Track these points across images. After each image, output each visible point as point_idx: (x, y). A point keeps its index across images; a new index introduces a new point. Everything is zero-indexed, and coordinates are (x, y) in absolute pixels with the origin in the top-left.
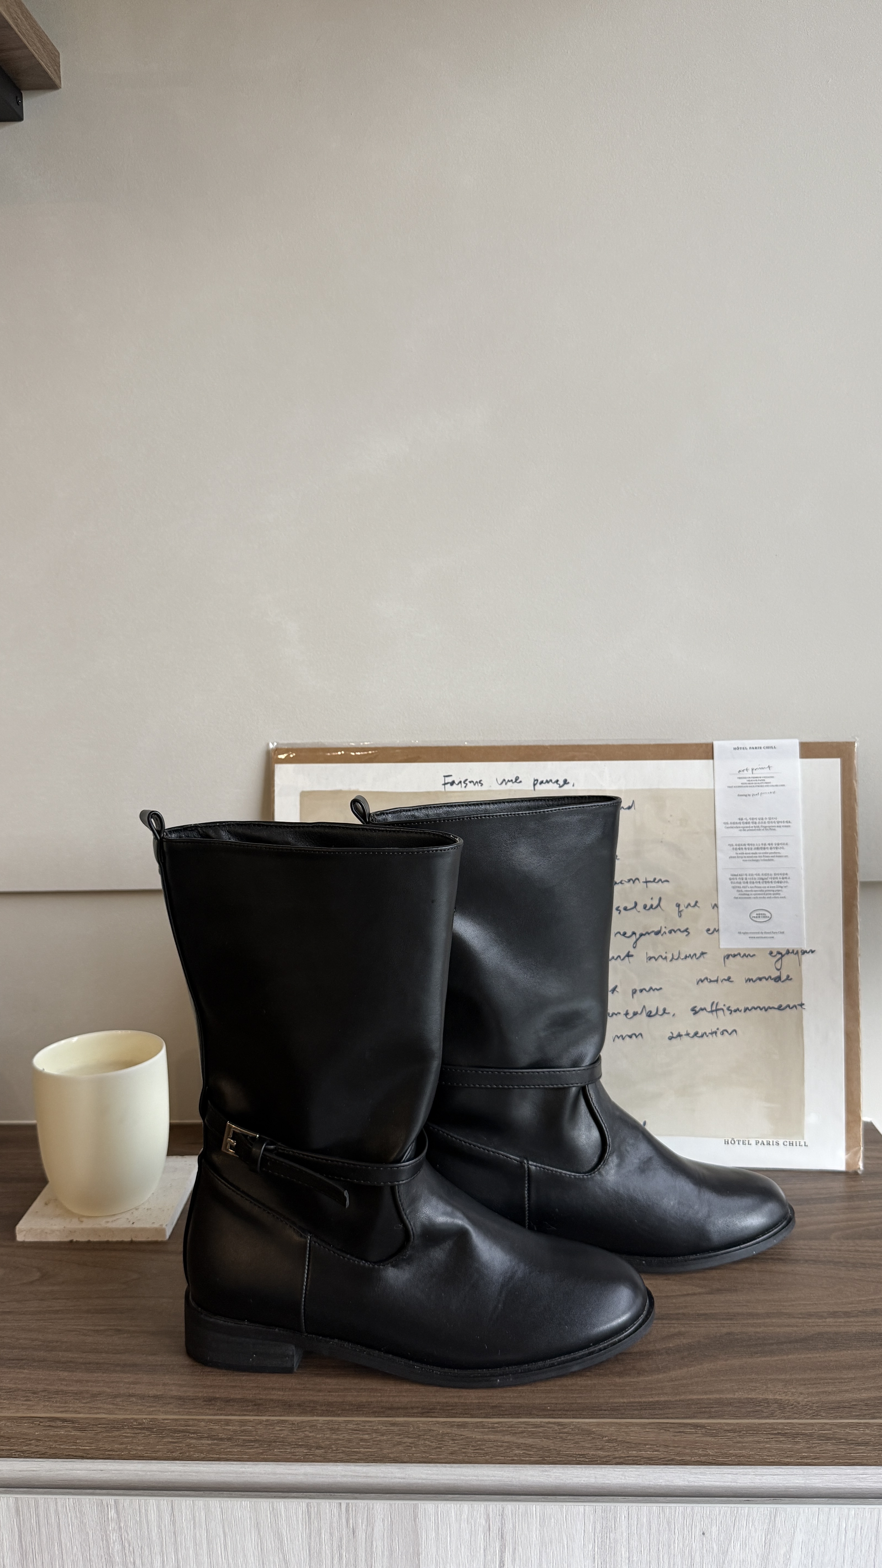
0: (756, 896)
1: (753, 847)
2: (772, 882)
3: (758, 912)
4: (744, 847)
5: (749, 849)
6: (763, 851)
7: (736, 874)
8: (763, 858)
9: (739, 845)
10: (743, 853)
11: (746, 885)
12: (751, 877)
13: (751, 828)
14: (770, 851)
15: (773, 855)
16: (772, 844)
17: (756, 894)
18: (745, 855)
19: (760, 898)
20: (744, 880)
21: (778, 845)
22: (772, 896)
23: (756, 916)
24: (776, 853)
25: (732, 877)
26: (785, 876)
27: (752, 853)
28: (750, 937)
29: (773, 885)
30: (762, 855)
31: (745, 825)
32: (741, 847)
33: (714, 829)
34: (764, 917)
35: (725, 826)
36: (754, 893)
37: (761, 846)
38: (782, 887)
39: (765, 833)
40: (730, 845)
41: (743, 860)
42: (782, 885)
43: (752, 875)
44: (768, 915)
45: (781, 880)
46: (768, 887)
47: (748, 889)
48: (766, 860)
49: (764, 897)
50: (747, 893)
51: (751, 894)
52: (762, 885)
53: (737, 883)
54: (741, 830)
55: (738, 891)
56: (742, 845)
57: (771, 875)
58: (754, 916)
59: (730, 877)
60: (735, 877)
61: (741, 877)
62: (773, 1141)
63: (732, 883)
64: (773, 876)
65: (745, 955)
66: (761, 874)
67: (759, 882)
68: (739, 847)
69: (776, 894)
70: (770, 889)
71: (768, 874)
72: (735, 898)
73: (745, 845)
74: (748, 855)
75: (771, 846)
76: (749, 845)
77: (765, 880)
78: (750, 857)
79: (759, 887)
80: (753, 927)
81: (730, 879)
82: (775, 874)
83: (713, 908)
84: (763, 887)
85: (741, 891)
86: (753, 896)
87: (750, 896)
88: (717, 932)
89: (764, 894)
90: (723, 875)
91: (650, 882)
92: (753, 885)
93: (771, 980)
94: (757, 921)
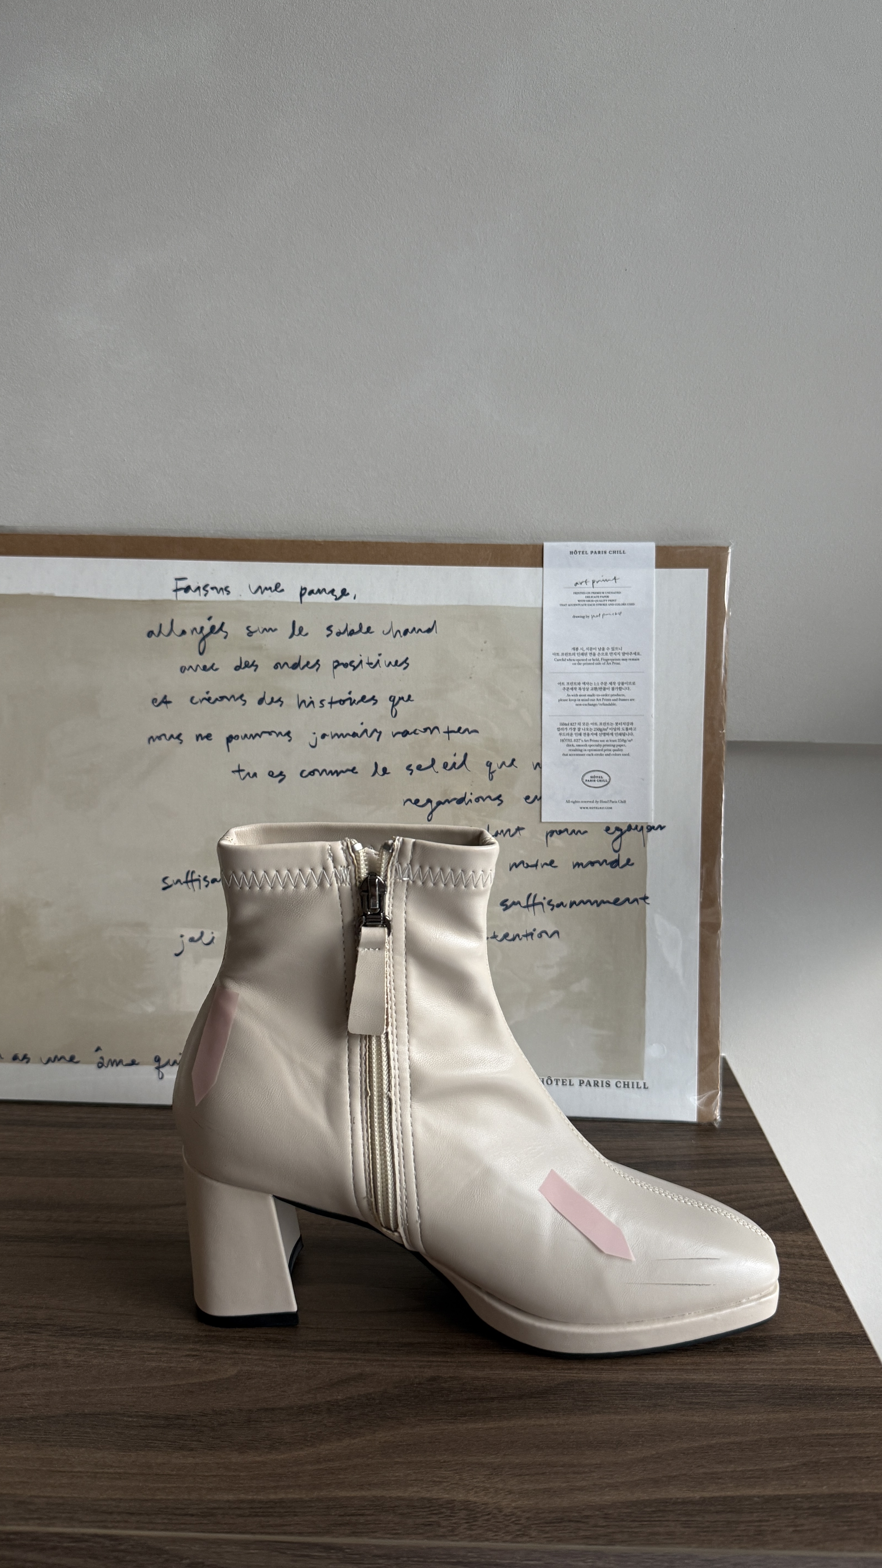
0: (591, 752)
1: (590, 687)
2: (612, 734)
3: (593, 774)
4: (578, 686)
5: (584, 689)
6: (604, 693)
7: (567, 723)
8: (601, 702)
9: (572, 683)
10: (577, 695)
11: (579, 737)
12: (586, 727)
13: (588, 662)
14: (610, 692)
15: (615, 698)
16: (615, 683)
17: (592, 750)
18: (579, 698)
19: (596, 755)
20: (577, 731)
21: (623, 684)
22: (612, 753)
23: (590, 779)
24: (620, 695)
25: (561, 727)
26: (630, 726)
27: (589, 695)
28: (581, 808)
29: (614, 738)
30: (601, 698)
31: (581, 657)
32: (574, 686)
33: (539, 661)
34: (600, 781)
35: (554, 657)
36: (589, 748)
37: (600, 686)
38: (625, 741)
39: (606, 668)
40: (560, 684)
41: (577, 705)
42: (625, 738)
43: (587, 724)
44: (606, 777)
45: (625, 731)
46: (607, 741)
47: (580, 743)
48: (607, 705)
49: (601, 755)
50: (581, 748)
51: (586, 750)
52: (598, 738)
53: (568, 734)
54: (575, 664)
55: (568, 745)
56: (575, 683)
57: (612, 724)
58: (587, 779)
59: (559, 726)
60: (565, 727)
61: (573, 727)
62: (602, 1082)
63: (560, 734)
64: (614, 726)
65: (573, 831)
66: (598, 724)
67: (596, 734)
68: (572, 686)
69: (617, 750)
70: (609, 743)
71: (608, 724)
72: (565, 755)
73: (579, 684)
74: (583, 698)
75: (613, 686)
76: (584, 683)
77: (604, 732)
78: (586, 700)
79: (596, 741)
80: (586, 793)
81: (559, 729)
82: (617, 724)
83: (535, 768)
84: (601, 741)
85: (573, 746)
86: (588, 752)
87: (584, 752)
88: (538, 800)
89: (601, 750)
90: (550, 724)
91: (452, 732)
92: (587, 738)
93: (607, 864)
94: (592, 785)
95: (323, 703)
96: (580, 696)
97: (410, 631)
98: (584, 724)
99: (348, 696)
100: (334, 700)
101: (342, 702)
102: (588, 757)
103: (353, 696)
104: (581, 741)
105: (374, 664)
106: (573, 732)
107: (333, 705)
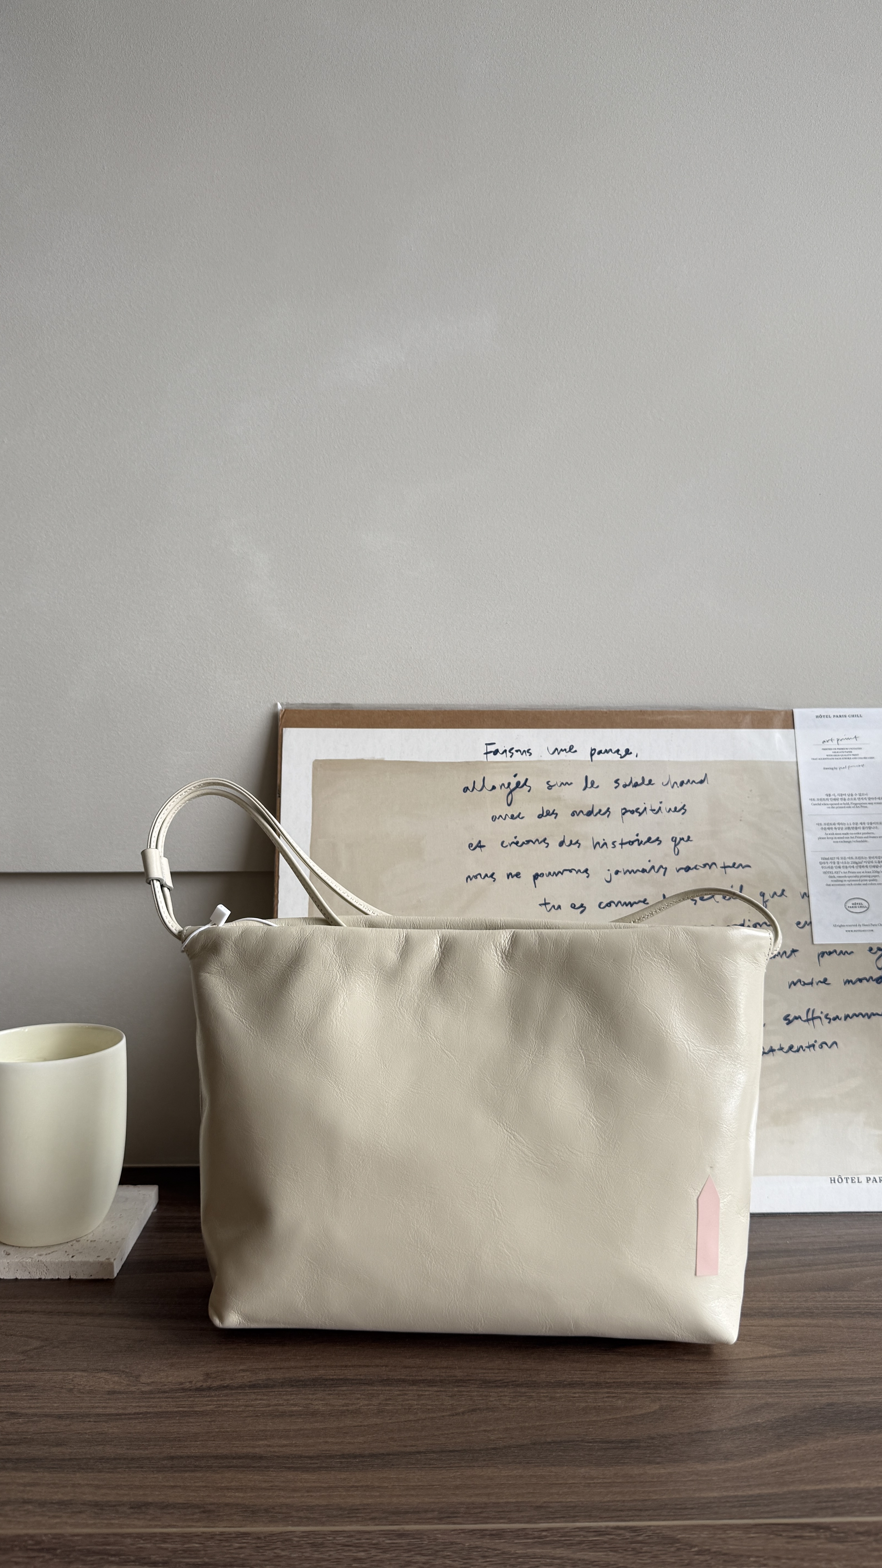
1: (844, 827)
2: (867, 867)
3: (854, 902)
4: (835, 827)
5: (839, 829)
6: (856, 832)
7: (828, 857)
8: (855, 840)
9: (828, 824)
10: (833, 834)
11: (838, 870)
12: (844, 860)
13: (840, 806)
14: (862, 831)
15: (866, 836)
17: (850, 881)
18: (836, 836)
19: (854, 885)
20: (836, 865)
21: (871, 824)
22: (868, 882)
23: (851, 906)
25: (823, 861)
27: (844, 834)
28: (847, 931)
29: (869, 870)
30: (854, 836)
31: (834, 802)
32: (831, 827)
33: (797, 805)
34: (861, 907)
35: (811, 802)
36: (847, 879)
37: (852, 826)
38: (879, 872)
39: (856, 811)
40: (818, 824)
41: (834, 842)
42: (879, 870)
43: (845, 858)
44: (865, 904)
45: (878, 864)
46: (863, 872)
47: (841, 875)
48: (859, 842)
49: (859, 884)
50: (841, 879)
51: (845, 881)
52: (855, 870)
53: (830, 867)
54: (829, 808)
55: (830, 877)
56: (832, 825)
57: (865, 858)
58: (850, 906)
59: (821, 861)
60: (825, 861)
61: (832, 861)
63: (823, 867)
64: (868, 859)
65: (841, 952)
66: (855, 858)
67: (853, 867)
68: (828, 827)
69: (873, 880)
70: (865, 874)
71: (862, 858)
72: (827, 885)
73: (835, 824)
74: (839, 836)
75: (864, 825)
76: (839, 824)
77: (859, 865)
78: (842, 838)
79: (853, 873)
80: (850, 918)
81: (821, 863)
82: (870, 858)
83: (803, 897)
84: (858, 873)
85: (834, 877)
86: (848, 883)
87: (844, 883)
88: (808, 925)
89: (859, 881)
90: (812, 859)
91: (729, 867)
92: (846, 870)
93: (874, 981)
94: (854, 911)
95: (615, 844)
96: (836, 834)
97: (685, 782)
98: (842, 858)
99: (636, 838)
100: (624, 842)
101: (631, 843)
102: (848, 887)
103: (640, 838)
104: (840, 873)
105: (657, 810)
106: (834, 865)
107: (623, 846)
